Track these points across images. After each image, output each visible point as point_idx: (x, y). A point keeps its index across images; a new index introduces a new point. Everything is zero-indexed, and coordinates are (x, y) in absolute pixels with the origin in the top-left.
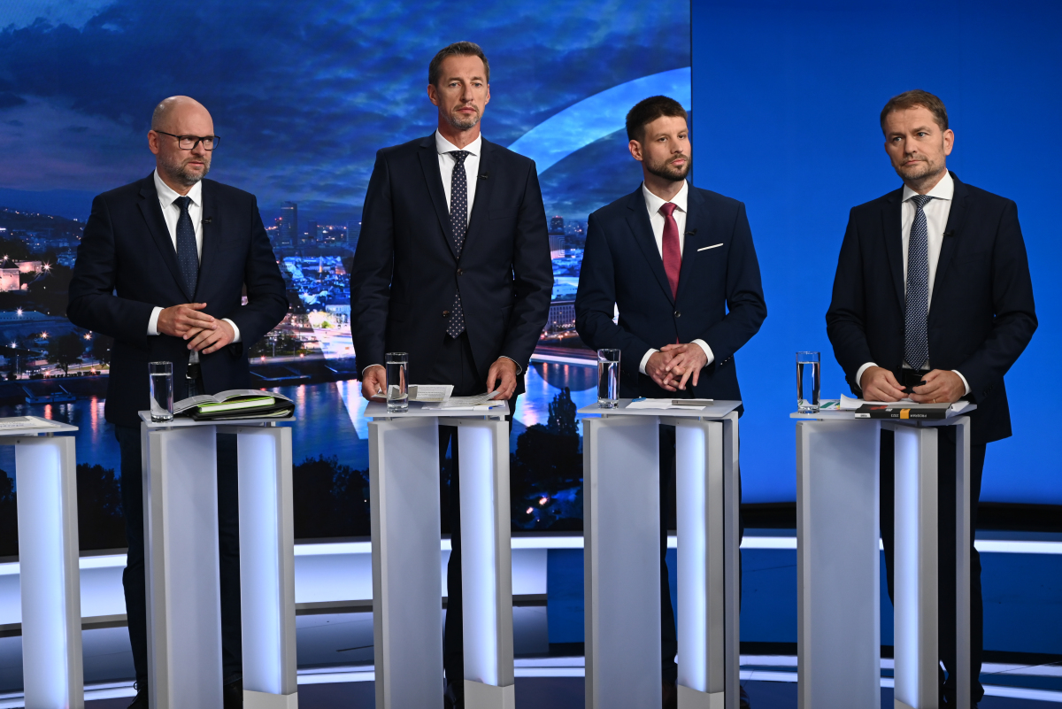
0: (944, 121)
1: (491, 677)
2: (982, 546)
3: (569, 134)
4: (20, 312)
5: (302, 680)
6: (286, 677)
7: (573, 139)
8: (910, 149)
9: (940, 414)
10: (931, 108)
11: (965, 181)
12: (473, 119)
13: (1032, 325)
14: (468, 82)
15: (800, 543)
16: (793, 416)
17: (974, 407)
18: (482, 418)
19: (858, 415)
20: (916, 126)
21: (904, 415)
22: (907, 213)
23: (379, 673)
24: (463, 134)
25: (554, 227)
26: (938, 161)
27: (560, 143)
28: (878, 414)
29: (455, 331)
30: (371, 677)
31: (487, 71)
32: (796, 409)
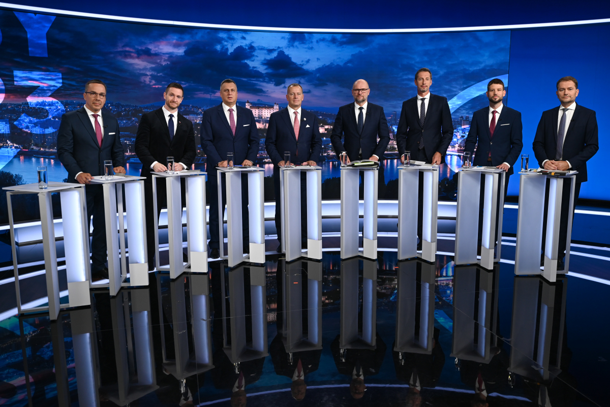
0: (577, 86)
1: (429, 240)
2: (577, 211)
3: (472, 93)
4: (325, 138)
5: (378, 235)
6: (374, 234)
7: (473, 94)
8: (566, 93)
9: (564, 174)
10: (574, 82)
11: (579, 104)
12: (426, 89)
13: (597, 149)
14: (425, 79)
15: (519, 207)
16: (519, 173)
17: (578, 173)
18: (430, 170)
19: (538, 173)
20: (569, 87)
21: (553, 174)
22: (560, 113)
23: (399, 235)
24: (424, 94)
25: (466, 119)
26: (574, 98)
27: (469, 96)
28: (544, 173)
29: (421, 147)
30: (397, 236)
31: (431, 76)
32: (520, 171)
